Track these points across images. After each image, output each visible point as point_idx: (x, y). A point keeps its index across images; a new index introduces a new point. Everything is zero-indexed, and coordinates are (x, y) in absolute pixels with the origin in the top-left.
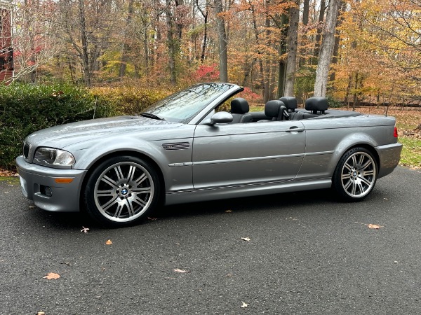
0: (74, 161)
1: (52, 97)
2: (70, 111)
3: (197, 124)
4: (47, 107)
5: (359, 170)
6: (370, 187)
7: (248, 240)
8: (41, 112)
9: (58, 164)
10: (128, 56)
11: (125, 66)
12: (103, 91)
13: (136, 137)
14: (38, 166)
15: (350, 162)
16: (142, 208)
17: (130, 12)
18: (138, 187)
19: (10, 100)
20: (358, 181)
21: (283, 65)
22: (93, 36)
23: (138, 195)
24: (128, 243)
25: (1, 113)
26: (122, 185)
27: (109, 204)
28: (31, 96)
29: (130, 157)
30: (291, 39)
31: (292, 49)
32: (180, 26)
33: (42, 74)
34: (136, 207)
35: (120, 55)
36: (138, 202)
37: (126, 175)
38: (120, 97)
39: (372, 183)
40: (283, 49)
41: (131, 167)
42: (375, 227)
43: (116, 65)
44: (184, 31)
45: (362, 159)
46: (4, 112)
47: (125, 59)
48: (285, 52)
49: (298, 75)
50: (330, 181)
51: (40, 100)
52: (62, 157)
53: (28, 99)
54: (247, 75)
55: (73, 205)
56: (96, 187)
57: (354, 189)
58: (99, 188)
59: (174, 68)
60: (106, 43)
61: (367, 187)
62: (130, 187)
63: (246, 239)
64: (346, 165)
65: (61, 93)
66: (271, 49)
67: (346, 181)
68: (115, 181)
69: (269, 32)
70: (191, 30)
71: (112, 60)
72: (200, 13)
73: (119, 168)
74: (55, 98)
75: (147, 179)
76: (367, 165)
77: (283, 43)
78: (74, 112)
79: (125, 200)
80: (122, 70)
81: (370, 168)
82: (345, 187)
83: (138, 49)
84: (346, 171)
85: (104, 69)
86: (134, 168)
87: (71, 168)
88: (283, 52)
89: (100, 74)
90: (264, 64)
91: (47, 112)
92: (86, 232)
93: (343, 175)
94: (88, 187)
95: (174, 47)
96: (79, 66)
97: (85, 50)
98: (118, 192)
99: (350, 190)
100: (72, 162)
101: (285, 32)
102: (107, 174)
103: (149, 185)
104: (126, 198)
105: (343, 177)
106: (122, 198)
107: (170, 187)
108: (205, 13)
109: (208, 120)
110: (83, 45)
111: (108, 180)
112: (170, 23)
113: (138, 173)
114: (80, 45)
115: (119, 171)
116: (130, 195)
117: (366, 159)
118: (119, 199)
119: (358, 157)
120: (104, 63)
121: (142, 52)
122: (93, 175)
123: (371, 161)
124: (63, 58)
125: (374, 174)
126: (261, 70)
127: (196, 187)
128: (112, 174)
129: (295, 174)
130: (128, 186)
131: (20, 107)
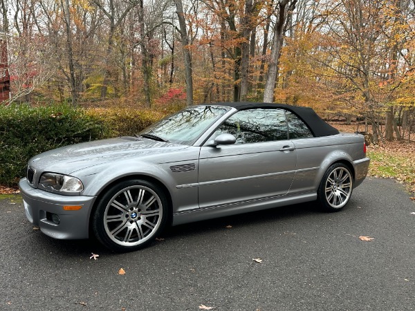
0: (83, 187)
1: (52, 118)
2: (67, 131)
3: (201, 146)
4: (46, 127)
5: (338, 183)
6: (347, 197)
7: (260, 261)
8: (40, 132)
9: (65, 190)
10: (109, 80)
11: (106, 88)
12: (98, 111)
13: (143, 160)
14: (44, 192)
15: (332, 177)
16: (151, 231)
17: (110, 44)
18: (147, 210)
19: (10, 121)
20: (338, 193)
21: (237, 89)
22: (78, 64)
23: (147, 218)
24: (142, 271)
25: (2, 134)
26: (132, 209)
27: (119, 229)
28: (31, 118)
29: (140, 181)
30: (243, 68)
31: (245, 76)
32: (152, 56)
33: (35, 95)
34: (145, 229)
35: (102, 79)
36: (147, 225)
37: (135, 199)
38: (114, 117)
39: (349, 195)
40: (237, 76)
41: (141, 190)
42: (367, 239)
43: (99, 87)
44: (154, 60)
45: (341, 173)
46: (5, 132)
47: (106, 82)
48: (238, 79)
49: (248, 97)
50: (316, 194)
51: (40, 121)
52: (70, 183)
53: (27, 120)
54: (206, 96)
55: (82, 232)
56: (106, 213)
57: (335, 200)
58: (109, 214)
59: (148, 90)
60: (89, 69)
61: (345, 197)
62: (139, 210)
63: (257, 260)
64: (329, 179)
65: (60, 114)
66: (227, 76)
67: (329, 193)
68: (125, 205)
69: (224, 63)
70: (160, 59)
71: (95, 83)
72: (167, 46)
73: (129, 192)
74: (54, 119)
75: (156, 201)
76: (345, 178)
77: (237, 71)
78: (72, 131)
79: (134, 223)
80: (104, 91)
81: (348, 181)
82: (328, 199)
83: (117, 75)
84: (329, 185)
85: (88, 91)
86: (144, 191)
87: (80, 194)
88: (237, 79)
89: (84, 95)
90: (220, 88)
91: (47, 132)
92: (95, 258)
93: (326, 189)
94: (97, 212)
95: (147, 73)
96: (66, 88)
97: (72, 75)
98: (127, 216)
99: (331, 201)
100: (80, 188)
101: (238, 63)
102: (116, 199)
103: (158, 207)
104: (136, 222)
105: (327, 189)
106: (131, 222)
107: (178, 208)
108: (172, 46)
109: (211, 142)
110: (71, 70)
111: (118, 205)
112: (144, 53)
113: (147, 196)
114: (67, 70)
115: (128, 195)
116: (139, 218)
117: (344, 173)
118: (129, 223)
119: (338, 172)
120: (88, 86)
121: (121, 77)
122: (102, 200)
123: (348, 175)
124: (53, 82)
125: (351, 186)
126: (218, 92)
127: (202, 206)
128: (122, 199)
129: (287, 189)
130: (137, 209)
131: (20, 128)
